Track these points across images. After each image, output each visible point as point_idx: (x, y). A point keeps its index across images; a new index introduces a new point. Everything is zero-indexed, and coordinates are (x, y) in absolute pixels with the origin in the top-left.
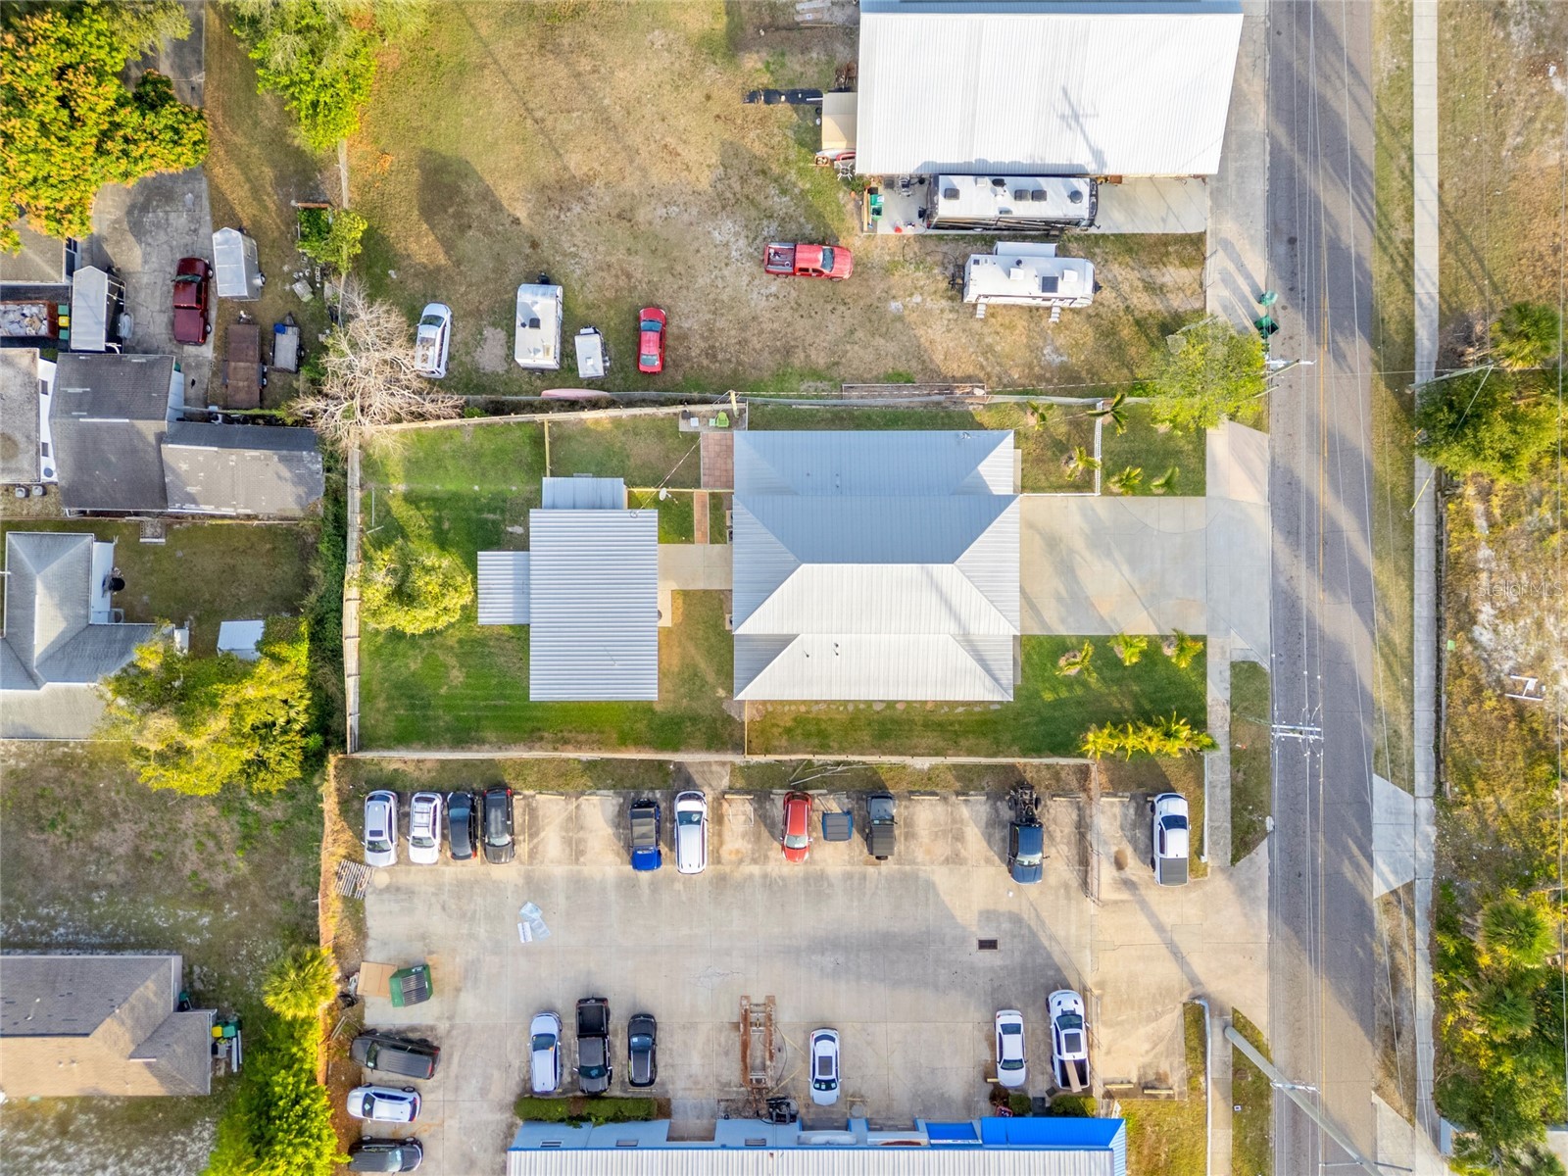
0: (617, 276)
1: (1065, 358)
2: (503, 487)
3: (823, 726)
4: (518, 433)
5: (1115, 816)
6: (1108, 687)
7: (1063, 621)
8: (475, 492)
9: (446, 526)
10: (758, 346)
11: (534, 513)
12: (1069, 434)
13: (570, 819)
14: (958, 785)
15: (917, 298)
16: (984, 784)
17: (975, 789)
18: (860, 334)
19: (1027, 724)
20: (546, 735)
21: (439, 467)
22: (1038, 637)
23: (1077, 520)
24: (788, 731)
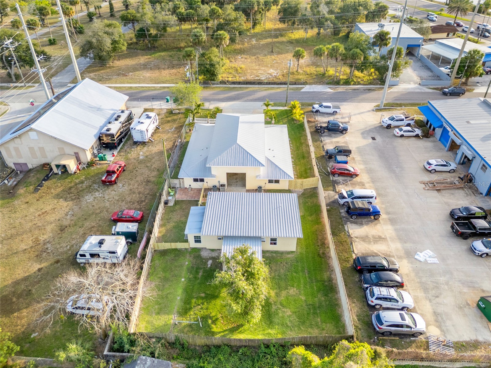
2: (185, 267)
4: (157, 262)
8: (185, 280)
9: (203, 295)
13: (364, 241)
15: (141, 153)
18: (149, 165)
20: (321, 252)
21: (167, 297)
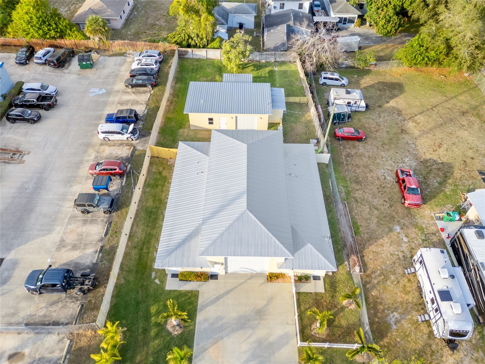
0: (375, 128)
1: (394, 327)
3: (160, 187)
5: (52, 352)
6: (154, 353)
7: (206, 320)
10: (357, 172)
11: (268, 85)
12: (340, 327)
13: (138, 102)
14: (107, 247)
15: (405, 239)
16: (105, 262)
17: (102, 257)
18: (376, 212)
19: (138, 293)
22: (197, 302)
23: (279, 331)
24: (160, 173)
